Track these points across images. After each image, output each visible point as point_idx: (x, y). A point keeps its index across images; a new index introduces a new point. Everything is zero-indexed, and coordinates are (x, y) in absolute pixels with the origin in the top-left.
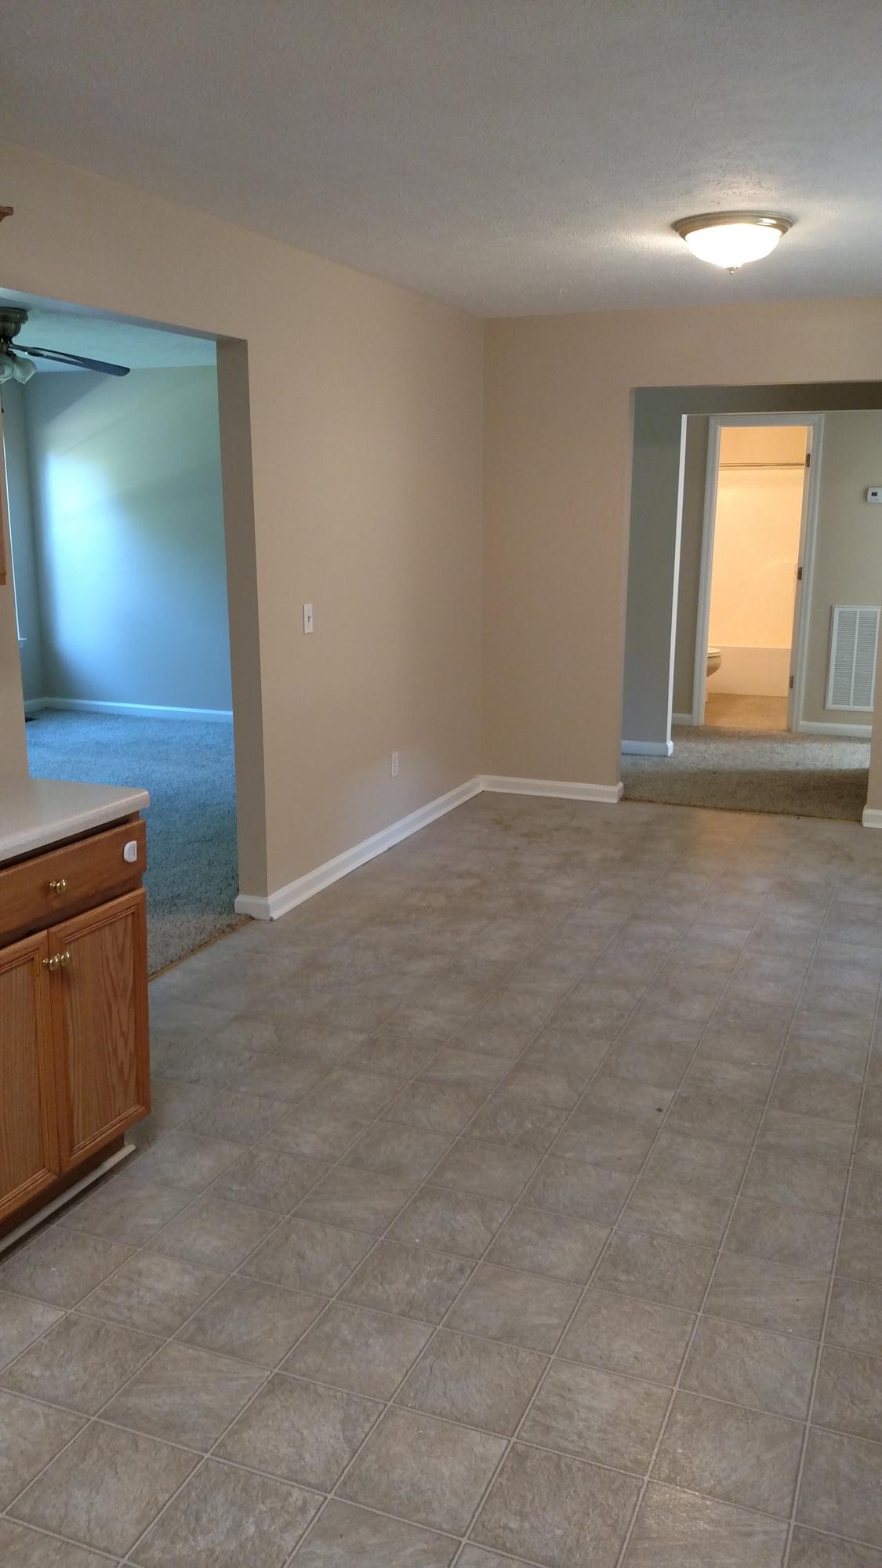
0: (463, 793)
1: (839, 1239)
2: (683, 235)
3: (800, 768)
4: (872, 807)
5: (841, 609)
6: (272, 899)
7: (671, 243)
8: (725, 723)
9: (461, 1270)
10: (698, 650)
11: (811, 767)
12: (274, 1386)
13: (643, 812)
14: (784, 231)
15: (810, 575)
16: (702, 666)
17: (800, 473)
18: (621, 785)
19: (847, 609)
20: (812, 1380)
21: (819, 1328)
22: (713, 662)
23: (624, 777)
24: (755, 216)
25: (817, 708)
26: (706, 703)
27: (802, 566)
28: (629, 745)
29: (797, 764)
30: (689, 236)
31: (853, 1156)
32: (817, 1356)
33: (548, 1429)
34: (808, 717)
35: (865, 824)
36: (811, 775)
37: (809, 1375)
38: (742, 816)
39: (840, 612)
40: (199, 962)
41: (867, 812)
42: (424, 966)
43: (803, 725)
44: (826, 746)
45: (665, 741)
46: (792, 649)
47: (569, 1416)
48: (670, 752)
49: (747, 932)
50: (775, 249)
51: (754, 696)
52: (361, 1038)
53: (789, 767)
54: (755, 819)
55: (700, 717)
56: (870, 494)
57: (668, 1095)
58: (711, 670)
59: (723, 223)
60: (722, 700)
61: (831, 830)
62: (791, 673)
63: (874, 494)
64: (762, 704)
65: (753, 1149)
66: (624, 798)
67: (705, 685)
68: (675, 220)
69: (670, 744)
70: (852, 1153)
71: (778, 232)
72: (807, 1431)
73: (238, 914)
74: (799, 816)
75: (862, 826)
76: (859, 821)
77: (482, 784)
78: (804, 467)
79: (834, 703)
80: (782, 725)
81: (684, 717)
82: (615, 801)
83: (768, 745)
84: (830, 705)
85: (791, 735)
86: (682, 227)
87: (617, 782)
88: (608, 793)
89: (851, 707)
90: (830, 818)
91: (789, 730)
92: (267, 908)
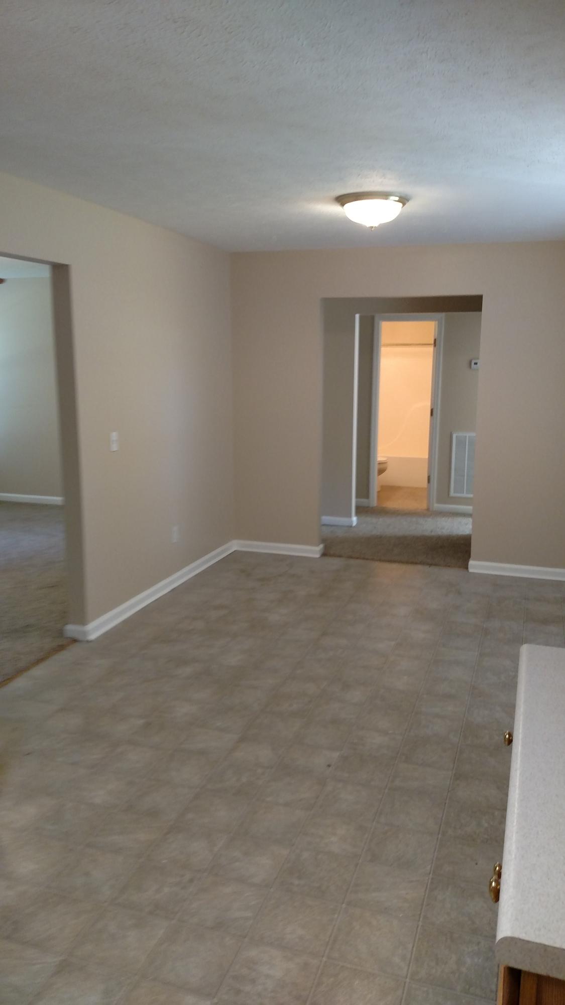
0: (223, 552)
1: (437, 850)
2: (343, 205)
3: (433, 534)
4: (475, 559)
5: (456, 434)
6: (90, 626)
7: (335, 209)
8: (391, 505)
9: (191, 881)
10: (372, 459)
11: (440, 533)
12: (63, 968)
13: (335, 563)
14: (404, 204)
15: (438, 413)
16: (375, 469)
17: (431, 349)
18: (321, 546)
19: (461, 434)
20: (412, 949)
21: (419, 913)
22: (382, 466)
23: (323, 540)
24: (385, 195)
25: (445, 496)
26: (379, 492)
27: (433, 407)
28: (326, 519)
29: (432, 532)
30: (347, 205)
31: (449, 794)
32: (417, 932)
33: (238, 992)
34: (439, 501)
35: (471, 570)
36: (439, 538)
37: (410, 946)
38: (394, 566)
39: (457, 437)
40: (38, 672)
41: (471, 563)
42: (188, 670)
43: (437, 506)
44: (450, 520)
45: (350, 516)
46: (429, 458)
47: (253, 981)
48: (354, 524)
49: (393, 643)
50: (399, 215)
51: (408, 488)
52: (141, 722)
53: (427, 533)
54: (404, 567)
55: (374, 501)
56: (473, 364)
57: (336, 755)
58: (381, 471)
59: (365, 199)
60: (389, 490)
61: (449, 574)
62: (428, 474)
63: (476, 364)
64: (412, 492)
65: (386, 791)
66: (324, 554)
67: (377, 481)
68: (337, 196)
69: (354, 519)
70: (448, 792)
71: (401, 205)
72: (407, 985)
73: (67, 638)
74: (431, 565)
75: (468, 571)
76: (467, 568)
77: (235, 546)
78: (433, 346)
79: (454, 492)
80: (424, 506)
81: (364, 501)
82: (318, 556)
83: (414, 519)
84: (452, 494)
85: (429, 513)
86: (342, 200)
87: (319, 545)
88: (314, 551)
89: (465, 495)
90: (449, 566)
91: (428, 509)
92: (85, 633)
